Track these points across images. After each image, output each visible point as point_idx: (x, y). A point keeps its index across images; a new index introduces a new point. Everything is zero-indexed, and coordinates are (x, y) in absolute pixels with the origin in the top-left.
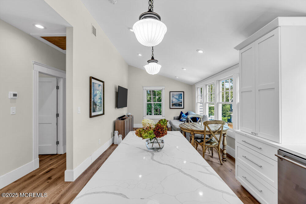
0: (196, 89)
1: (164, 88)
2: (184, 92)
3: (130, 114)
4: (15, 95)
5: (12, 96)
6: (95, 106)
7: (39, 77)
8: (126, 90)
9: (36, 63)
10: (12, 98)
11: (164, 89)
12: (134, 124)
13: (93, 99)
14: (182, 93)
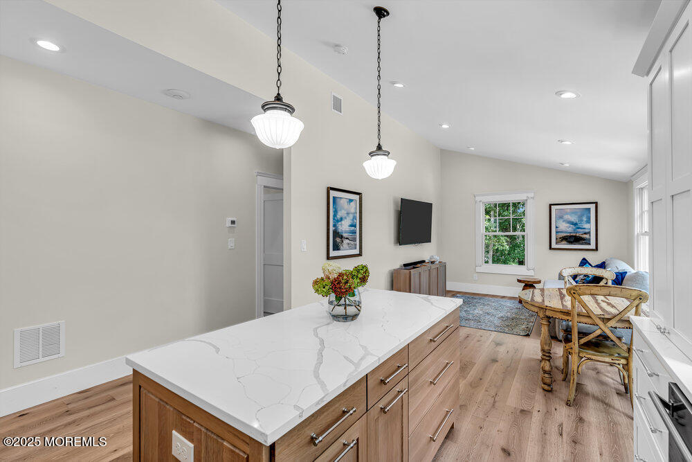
0: (636, 192)
1: (531, 195)
2: (596, 203)
3: (437, 258)
4: (233, 222)
5: (229, 224)
6: (338, 240)
7: (264, 193)
8: (427, 207)
9: (259, 174)
10: (230, 227)
11: (533, 198)
12: (447, 283)
13: (334, 226)
14: (592, 207)
